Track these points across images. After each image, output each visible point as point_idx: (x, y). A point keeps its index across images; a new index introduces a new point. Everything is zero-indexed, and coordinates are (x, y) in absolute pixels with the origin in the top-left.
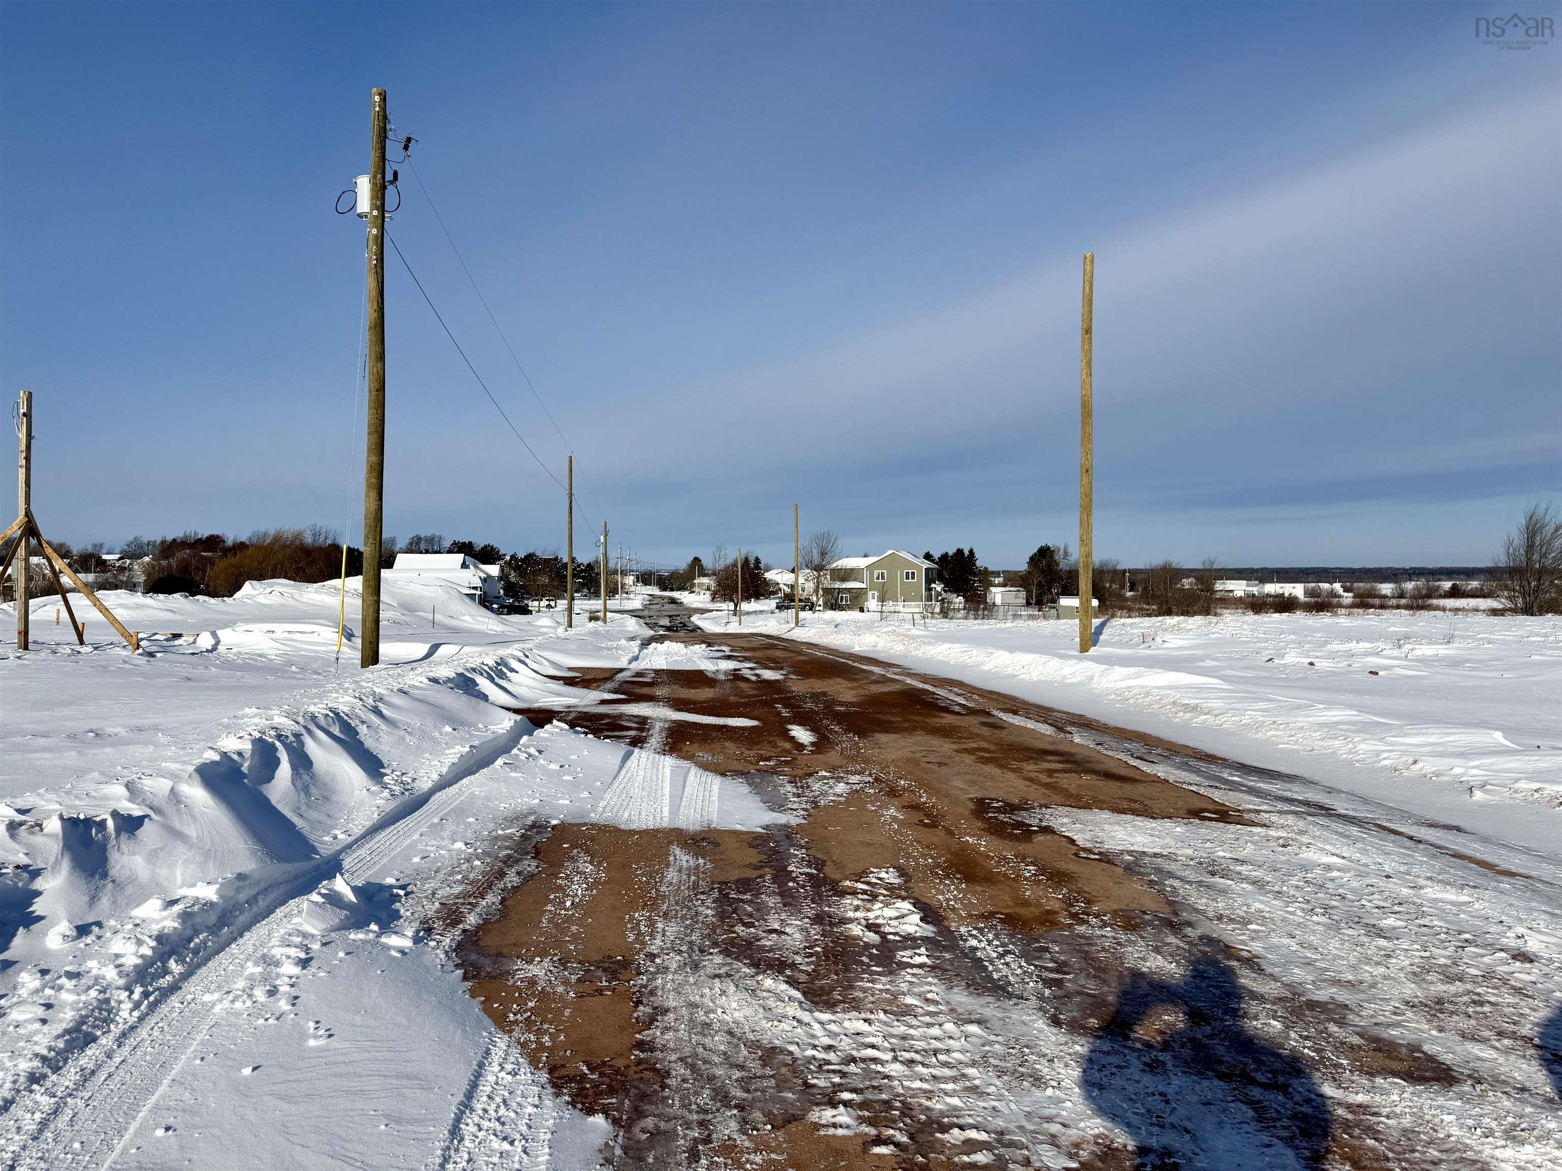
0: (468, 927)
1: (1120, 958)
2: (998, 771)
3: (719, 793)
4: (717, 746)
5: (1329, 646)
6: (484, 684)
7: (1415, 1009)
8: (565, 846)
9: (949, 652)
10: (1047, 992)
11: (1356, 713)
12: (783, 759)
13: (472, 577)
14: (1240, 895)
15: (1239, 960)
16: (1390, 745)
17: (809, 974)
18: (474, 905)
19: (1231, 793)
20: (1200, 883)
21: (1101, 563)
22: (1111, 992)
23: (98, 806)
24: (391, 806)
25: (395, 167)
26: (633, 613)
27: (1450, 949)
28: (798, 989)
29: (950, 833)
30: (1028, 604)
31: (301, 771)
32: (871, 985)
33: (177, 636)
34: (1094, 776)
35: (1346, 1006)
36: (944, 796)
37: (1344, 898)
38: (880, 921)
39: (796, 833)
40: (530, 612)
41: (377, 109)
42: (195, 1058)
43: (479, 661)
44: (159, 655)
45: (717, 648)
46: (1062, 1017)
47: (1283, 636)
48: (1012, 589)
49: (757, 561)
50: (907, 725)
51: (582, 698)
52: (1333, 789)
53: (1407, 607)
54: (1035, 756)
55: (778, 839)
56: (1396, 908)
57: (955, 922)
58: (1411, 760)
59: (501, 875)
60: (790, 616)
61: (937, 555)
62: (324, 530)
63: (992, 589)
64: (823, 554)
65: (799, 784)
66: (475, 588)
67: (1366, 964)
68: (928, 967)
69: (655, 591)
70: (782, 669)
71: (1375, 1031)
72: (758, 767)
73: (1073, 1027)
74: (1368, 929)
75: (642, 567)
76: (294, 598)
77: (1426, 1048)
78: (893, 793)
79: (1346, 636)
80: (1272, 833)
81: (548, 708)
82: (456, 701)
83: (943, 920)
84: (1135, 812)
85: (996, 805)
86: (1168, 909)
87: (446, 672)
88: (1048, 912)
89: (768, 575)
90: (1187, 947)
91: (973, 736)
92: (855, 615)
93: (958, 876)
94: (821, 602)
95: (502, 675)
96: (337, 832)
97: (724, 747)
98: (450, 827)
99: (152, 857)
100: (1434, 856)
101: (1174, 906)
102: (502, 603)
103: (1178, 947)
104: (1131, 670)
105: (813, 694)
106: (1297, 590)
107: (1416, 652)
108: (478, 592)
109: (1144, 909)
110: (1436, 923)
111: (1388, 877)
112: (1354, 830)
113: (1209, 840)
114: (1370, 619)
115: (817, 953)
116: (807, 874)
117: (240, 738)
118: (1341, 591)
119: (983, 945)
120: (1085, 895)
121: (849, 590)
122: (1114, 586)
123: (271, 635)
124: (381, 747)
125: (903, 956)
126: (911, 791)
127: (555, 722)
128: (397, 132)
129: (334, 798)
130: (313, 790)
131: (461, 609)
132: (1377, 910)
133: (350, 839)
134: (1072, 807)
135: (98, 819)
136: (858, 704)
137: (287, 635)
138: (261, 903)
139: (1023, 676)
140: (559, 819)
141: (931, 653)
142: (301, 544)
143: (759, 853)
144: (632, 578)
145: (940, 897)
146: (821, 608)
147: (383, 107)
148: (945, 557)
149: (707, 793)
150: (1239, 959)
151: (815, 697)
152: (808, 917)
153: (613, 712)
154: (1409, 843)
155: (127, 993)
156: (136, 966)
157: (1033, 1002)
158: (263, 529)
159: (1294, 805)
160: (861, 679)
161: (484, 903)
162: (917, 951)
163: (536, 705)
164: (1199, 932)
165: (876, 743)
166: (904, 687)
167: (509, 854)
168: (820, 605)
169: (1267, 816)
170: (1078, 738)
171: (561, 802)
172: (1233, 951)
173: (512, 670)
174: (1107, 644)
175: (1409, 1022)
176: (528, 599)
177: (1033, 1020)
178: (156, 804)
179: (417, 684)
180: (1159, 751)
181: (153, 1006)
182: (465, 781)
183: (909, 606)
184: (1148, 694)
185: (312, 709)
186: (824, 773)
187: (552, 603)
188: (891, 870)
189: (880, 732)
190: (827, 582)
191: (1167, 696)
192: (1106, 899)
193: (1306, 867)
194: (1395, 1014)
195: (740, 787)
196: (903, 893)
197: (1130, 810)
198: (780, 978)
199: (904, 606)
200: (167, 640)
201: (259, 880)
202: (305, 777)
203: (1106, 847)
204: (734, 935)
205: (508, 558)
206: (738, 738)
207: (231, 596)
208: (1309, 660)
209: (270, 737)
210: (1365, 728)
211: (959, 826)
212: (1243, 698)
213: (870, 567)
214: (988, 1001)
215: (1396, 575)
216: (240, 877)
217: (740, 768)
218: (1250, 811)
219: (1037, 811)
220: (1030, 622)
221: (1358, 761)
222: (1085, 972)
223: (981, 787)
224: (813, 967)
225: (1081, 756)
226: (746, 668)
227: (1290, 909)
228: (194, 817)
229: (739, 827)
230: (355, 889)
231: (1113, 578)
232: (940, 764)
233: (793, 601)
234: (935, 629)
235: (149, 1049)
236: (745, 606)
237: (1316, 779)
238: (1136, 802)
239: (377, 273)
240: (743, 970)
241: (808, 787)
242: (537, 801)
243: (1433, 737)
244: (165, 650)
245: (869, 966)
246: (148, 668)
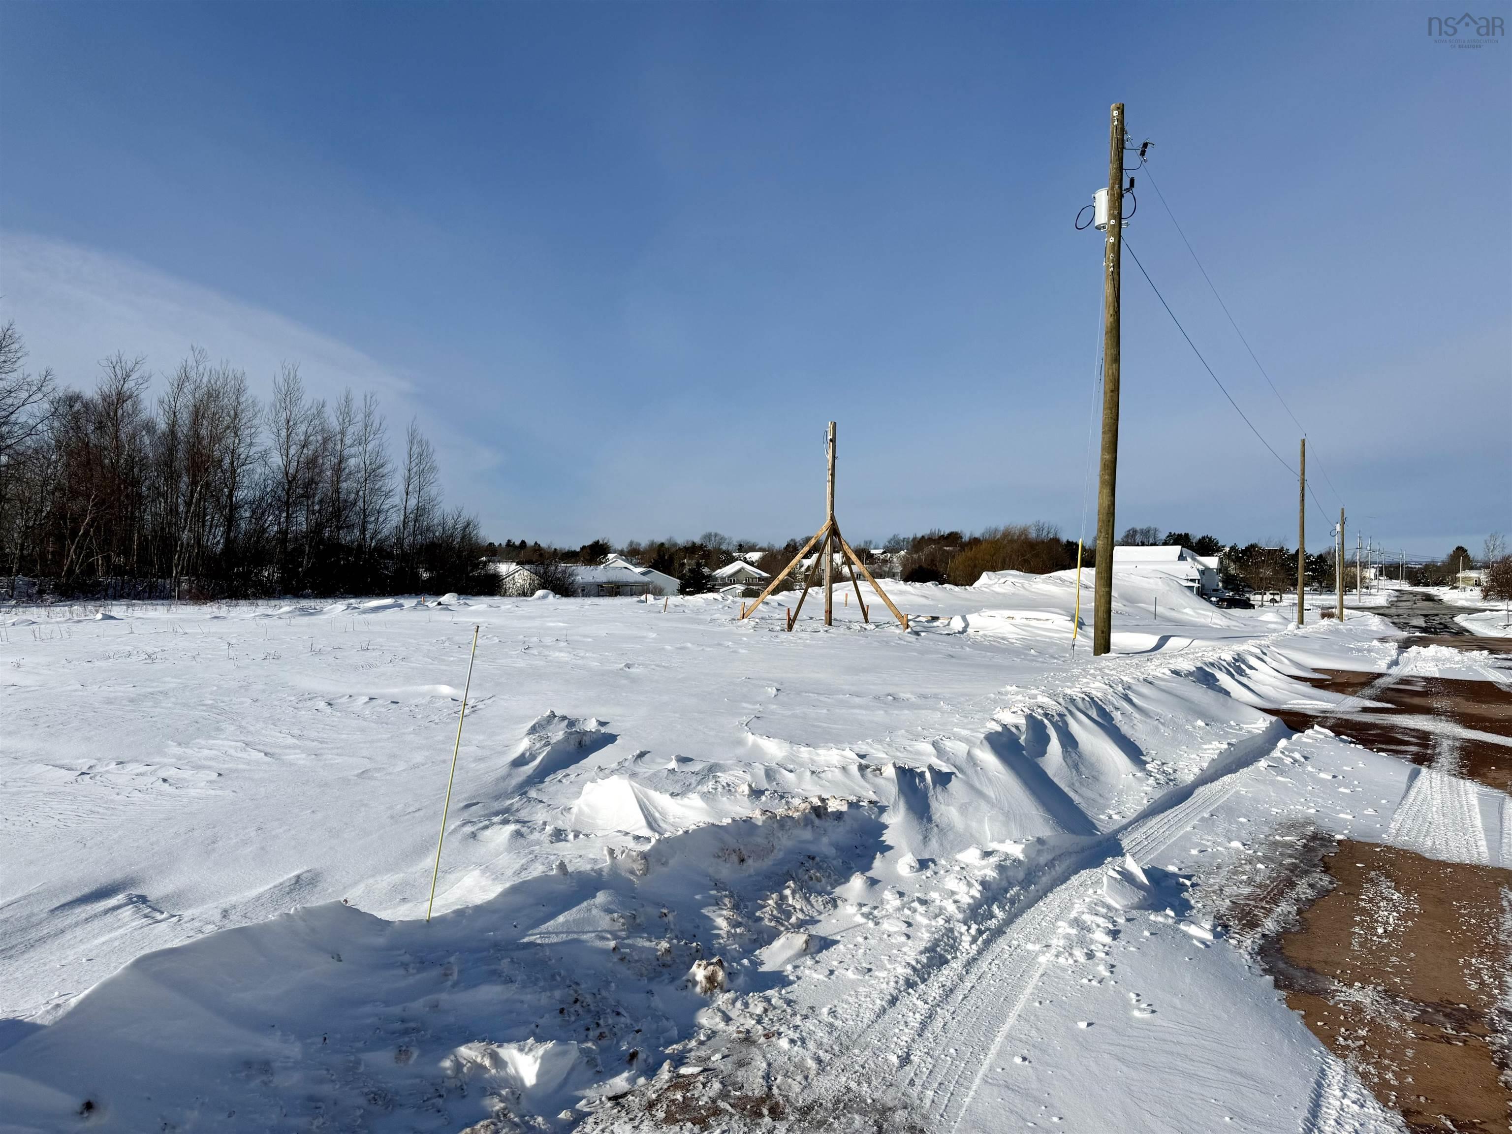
0: (1267, 932)
6: (1224, 680)
8: (1358, 865)
13: (1190, 569)
18: (1270, 911)
23: (914, 759)
24: (1158, 794)
25: (1131, 174)
26: (1376, 610)
31: (1069, 749)
33: (935, 619)
40: (1252, 606)
41: (1116, 123)
42: (1034, 1000)
43: (1216, 656)
44: (923, 634)
45: (1504, 656)
51: (1338, 703)
59: (1292, 885)
62: (1046, 525)
66: (1193, 580)
69: (1405, 586)
75: (1386, 559)
76: (1024, 588)
81: (1302, 711)
82: (1199, 694)
87: (1186, 665)
95: (1241, 672)
96: (1111, 812)
98: (1222, 825)
99: (963, 809)
102: (1222, 596)
108: (1196, 585)
117: (1014, 712)
123: (1011, 620)
124: (1137, 735)
127: (1316, 727)
128: (1133, 141)
129: (1102, 778)
130: (1082, 768)
131: (1182, 601)
133: (1125, 821)
135: (919, 771)
137: (1024, 621)
138: (1057, 868)
140: (1344, 834)
142: (1026, 538)
144: (1373, 571)
147: (1121, 121)
153: (1381, 722)
155: (966, 928)
156: (969, 904)
158: (993, 526)
161: (1279, 910)
163: (1285, 707)
167: (1293, 863)
171: (1342, 816)
173: (1251, 668)
176: (1250, 592)
178: (958, 763)
179: (1160, 675)
181: (987, 943)
182: (1226, 779)
185: (1068, 691)
187: (1277, 598)
200: (927, 622)
201: (1054, 847)
202: (1073, 755)
205: (1227, 549)
207: (971, 585)
209: (1039, 714)
216: (1040, 841)
228: (990, 780)
230: (1144, 871)
235: (992, 982)
239: (1113, 279)
242: (1313, 811)
244: (927, 630)
246: (918, 645)
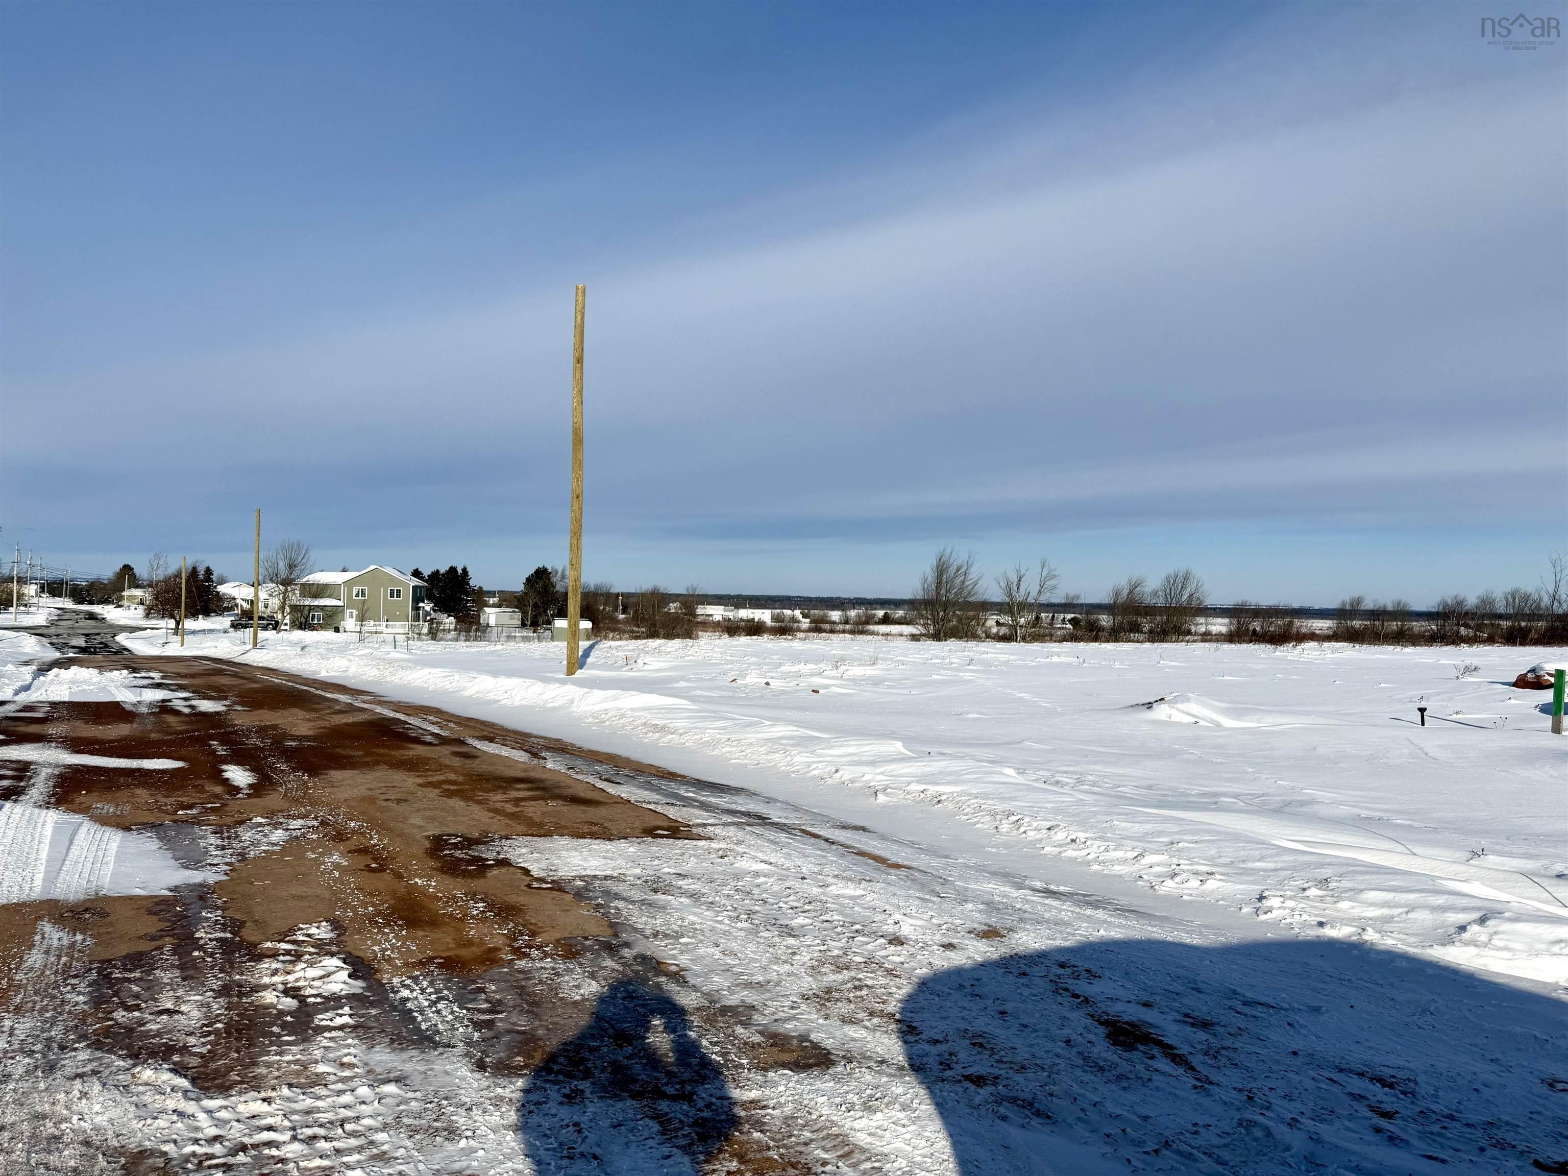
1: (556, 989)
2: (462, 804)
3: (117, 852)
4: (124, 794)
5: (783, 668)
7: (809, 1001)
9: (428, 677)
10: (476, 1035)
11: (795, 728)
12: (210, 805)
14: (677, 910)
15: (667, 976)
16: (819, 756)
17: (202, 1056)
19: (685, 809)
20: (643, 902)
21: (596, 586)
22: (541, 1026)
26: (34, 631)
27: (843, 941)
28: (185, 1077)
29: (398, 876)
30: (523, 625)
32: (278, 1058)
34: (561, 802)
35: (754, 1007)
36: (399, 836)
37: (766, 902)
38: (301, 983)
39: (213, 893)
45: (143, 674)
46: (488, 1060)
47: (746, 658)
48: (507, 610)
49: (209, 571)
50: (368, 759)
52: (772, 799)
53: (852, 632)
54: (504, 785)
55: (187, 901)
56: (807, 907)
57: (389, 973)
58: (833, 770)
60: (247, 635)
61: (426, 573)
63: (486, 609)
64: (291, 566)
65: (226, 834)
67: (776, 963)
68: (350, 1027)
69: (68, 604)
70: (225, 698)
71: (775, 1028)
72: (176, 817)
73: (498, 1069)
74: (781, 930)
75: (50, 575)
77: (813, 1037)
78: (340, 837)
79: (797, 659)
80: (715, 845)
83: (375, 973)
84: (594, 836)
85: (453, 841)
86: (609, 931)
88: (491, 950)
89: (222, 589)
90: (621, 969)
91: (442, 768)
92: (328, 635)
93: (400, 922)
94: (287, 621)
97: (133, 795)
100: (842, 856)
101: (615, 928)
103: (613, 970)
104: (610, 693)
105: (261, 727)
106: (765, 616)
107: (850, 673)
109: (586, 935)
110: (836, 917)
111: (803, 878)
112: (782, 837)
113: (657, 857)
114: (817, 644)
115: (218, 1029)
116: (216, 940)
118: (800, 617)
119: (415, 994)
120: (530, 927)
121: (322, 608)
122: (608, 609)
125: (322, 1019)
126: (361, 833)
132: (791, 911)
134: (533, 835)
136: (315, 738)
139: (504, 702)
141: (409, 678)
143: (160, 920)
144: (34, 587)
145: (376, 948)
146: (287, 628)
148: (435, 575)
149: (100, 854)
150: (667, 974)
151: (262, 731)
152: (211, 990)
154: (825, 845)
157: (461, 1048)
159: (737, 817)
160: (322, 710)
162: (340, 1012)
164: (634, 952)
165: (328, 782)
166: (373, 717)
168: (286, 624)
169: (712, 828)
170: (553, 764)
172: (662, 966)
174: (594, 666)
175: (803, 1014)
177: (457, 1069)
180: (626, 772)
183: (394, 627)
184: (622, 716)
186: (259, 820)
188: (324, 924)
189: (336, 769)
190: (295, 598)
191: (639, 717)
192: (551, 929)
193: (737, 877)
194: (792, 1008)
195: (147, 843)
196: (334, 949)
197: (589, 833)
198: (166, 1066)
199: (387, 626)
203: (560, 874)
204: (110, 1023)
206: (154, 783)
208: (766, 681)
210: (802, 742)
211: (410, 867)
212: (704, 717)
213: (349, 583)
214: (412, 1054)
215: (843, 604)
217: (152, 820)
218: (698, 825)
219: (496, 844)
220: (522, 645)
221: (792, 772)
222: (518, 1009)
223: (440, 823)
224: (209, 1047)
225: (551, 782)
226: (178, 699)
227: (720, 918)
229: (138, 892)
231: (606, 601)
232: (399, 801)
233: (251, 618)
234: (419, 652)
236: (189, 624)
237: (758, 791)
238: (596, 824)
240: (117, 1063)
241: (237, 836)
243: (852, 747)
245: (279, 1036)
